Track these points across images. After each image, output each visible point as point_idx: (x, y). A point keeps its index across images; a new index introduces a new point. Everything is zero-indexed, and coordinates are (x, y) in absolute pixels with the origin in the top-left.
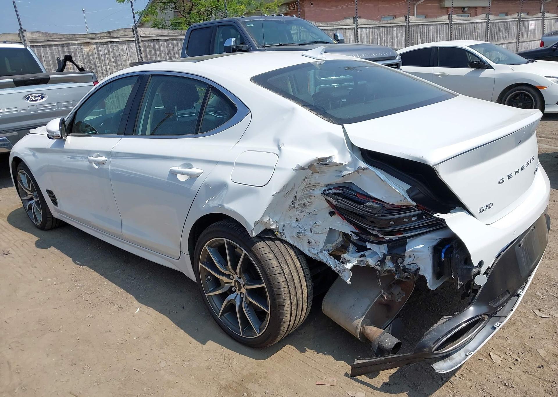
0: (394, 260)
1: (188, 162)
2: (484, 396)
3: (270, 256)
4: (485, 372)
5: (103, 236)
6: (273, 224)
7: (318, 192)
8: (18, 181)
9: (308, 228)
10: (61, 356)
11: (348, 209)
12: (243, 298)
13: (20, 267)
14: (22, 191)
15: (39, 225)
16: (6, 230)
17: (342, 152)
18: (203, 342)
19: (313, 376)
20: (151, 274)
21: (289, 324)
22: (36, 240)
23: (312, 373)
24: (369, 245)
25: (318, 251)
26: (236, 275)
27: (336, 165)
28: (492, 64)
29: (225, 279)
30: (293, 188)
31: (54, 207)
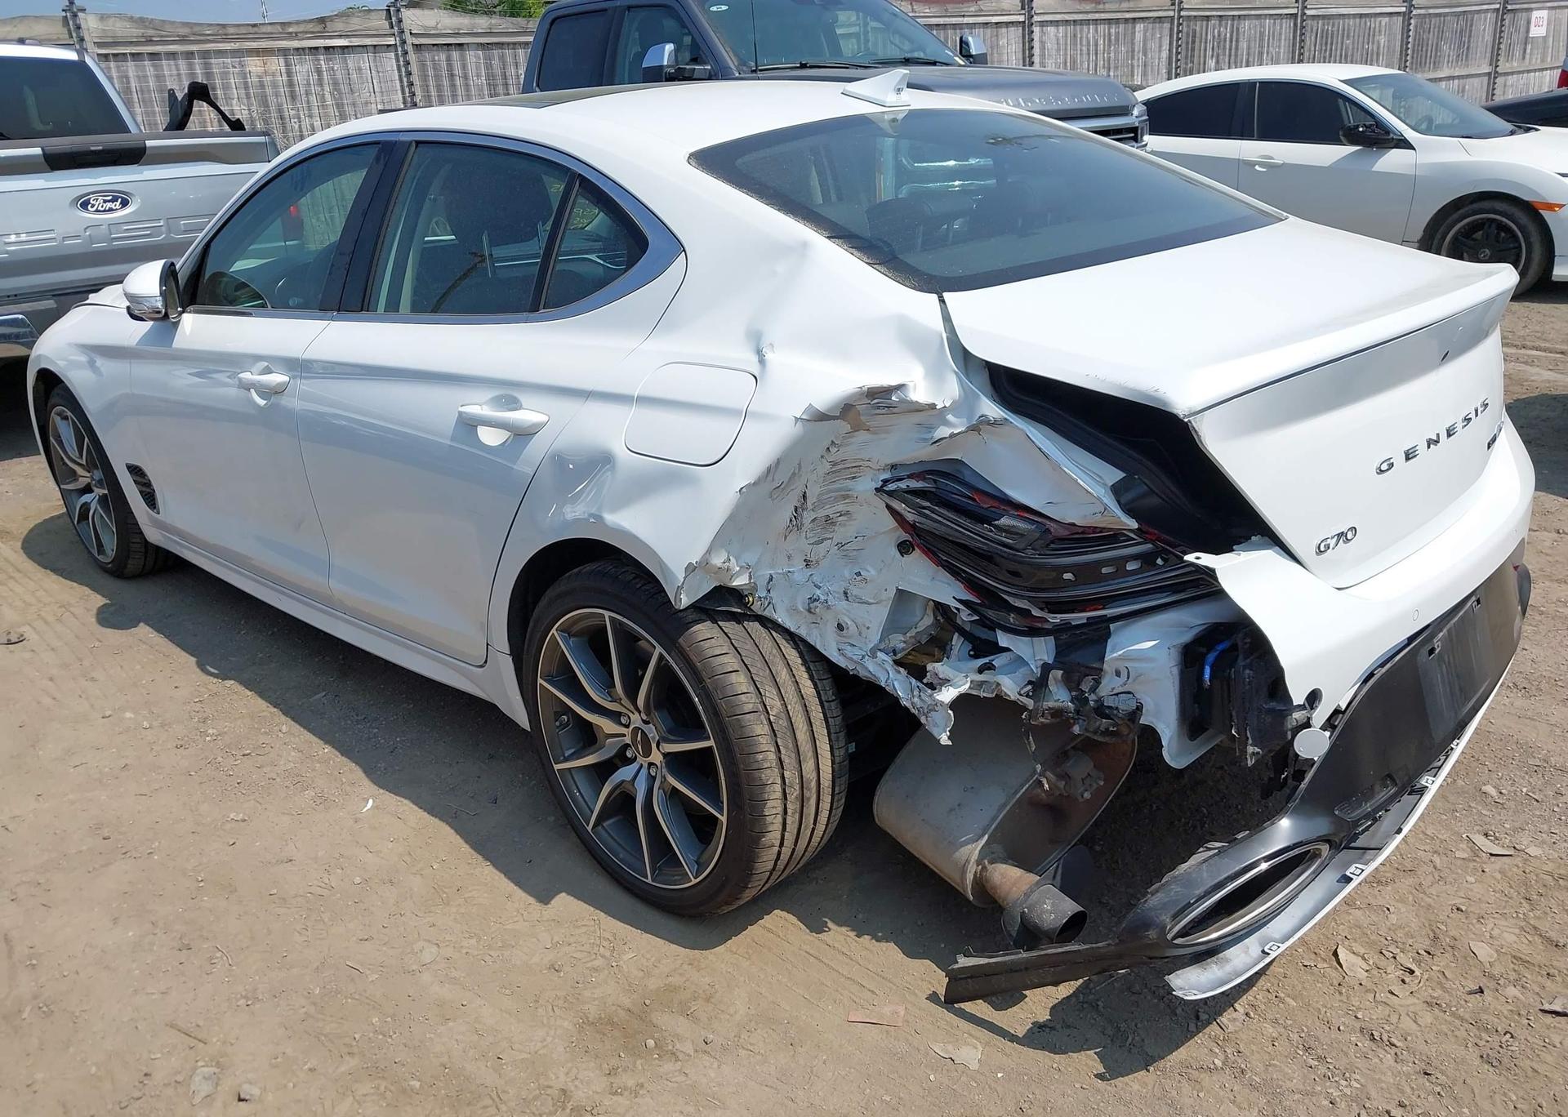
0: (1071, 682)
1: (509, 392)
2: (1311, 1067)
3: (731, 661)
4: (1317, 1002)
5: (281, 597)
6: (738, 574)
7: (866, 485)
8: (51, 438)
9: (837, 587)
10: (152, 925)
11: (947, 537)
12: (654, 778)
13: (51, 679)
14: (63, 467)
15: (109, 563)
16: (17, 575)
17: (935, 374)
18: (544, 898)
19: (842, 998)
20: (412, 706)
21: (779, 853)
22: (99, 606)
23: (839, 989)
24: (1003, 640)
25: (864, 653)
26: (637, 714)
27: (918, 408)
28: (1410, 134)
29: (606, 725)
30: (796, 471)
31: (148, 512)
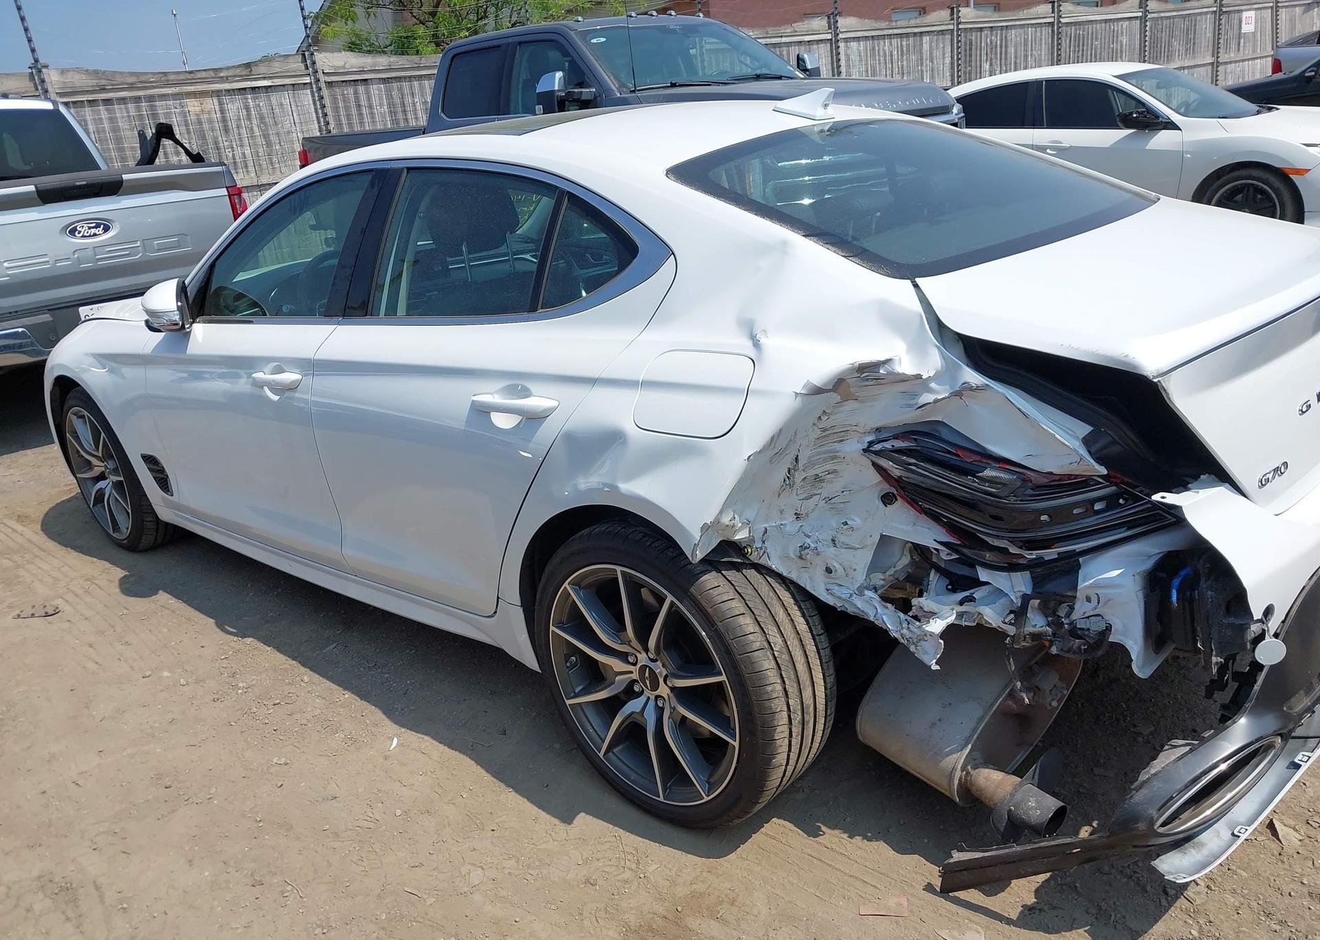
0: (1048, 610)
1: (518, 382)
2: (1276, 931)
3: (737, 606)
4: (1265, 871)
5: (291, 563)
6: (740, 529)
7: (854, 447)
8: (67, 434)
9: (826, 536)
10: (223, 864)
11: (933, 488)
12: (662, 709)
13: (91, 646)
14: (79, 459)
15: (124, 540)
16: (42, 554)
17: (916, 348)
18: (568, 819)
19: (849, 894)
20: (414, 651)
21: (785, 771)
22: (120, 577)
23: (846, 886)
24: (983, 575)
25: (852, 592)
26: (644, 654)
27: (904, 379)
28: (1176, 118)
29: (616, 664)
30: (792, 439)
31: (163, 498)
